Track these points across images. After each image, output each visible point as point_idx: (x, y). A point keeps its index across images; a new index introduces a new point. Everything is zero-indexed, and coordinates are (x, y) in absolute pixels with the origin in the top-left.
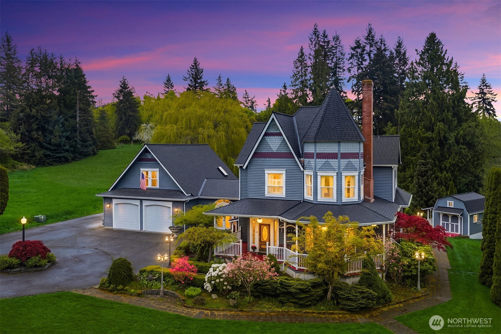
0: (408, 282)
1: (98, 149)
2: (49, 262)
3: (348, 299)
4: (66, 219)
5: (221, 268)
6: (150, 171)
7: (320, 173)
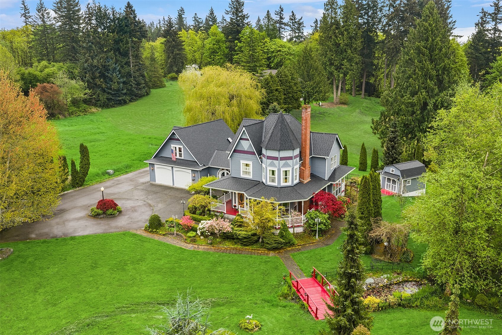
0: (313, 234)
1: (150, 88)
2: (118, 211)
3: (268, 243)
4: (127, 172)
5: (205, 224)
6: (178, 147)
7: (269, 168)
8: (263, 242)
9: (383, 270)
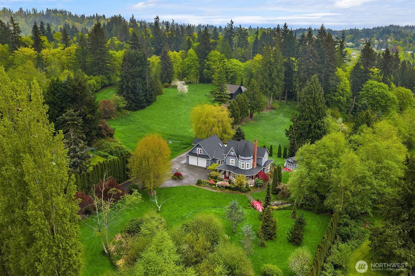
0: (257, 187)
2: (182, 177)
5: (219, 183)
6: (200, 149)
7: (242, 163)
8: (240, 189)
9: (281, 199)
